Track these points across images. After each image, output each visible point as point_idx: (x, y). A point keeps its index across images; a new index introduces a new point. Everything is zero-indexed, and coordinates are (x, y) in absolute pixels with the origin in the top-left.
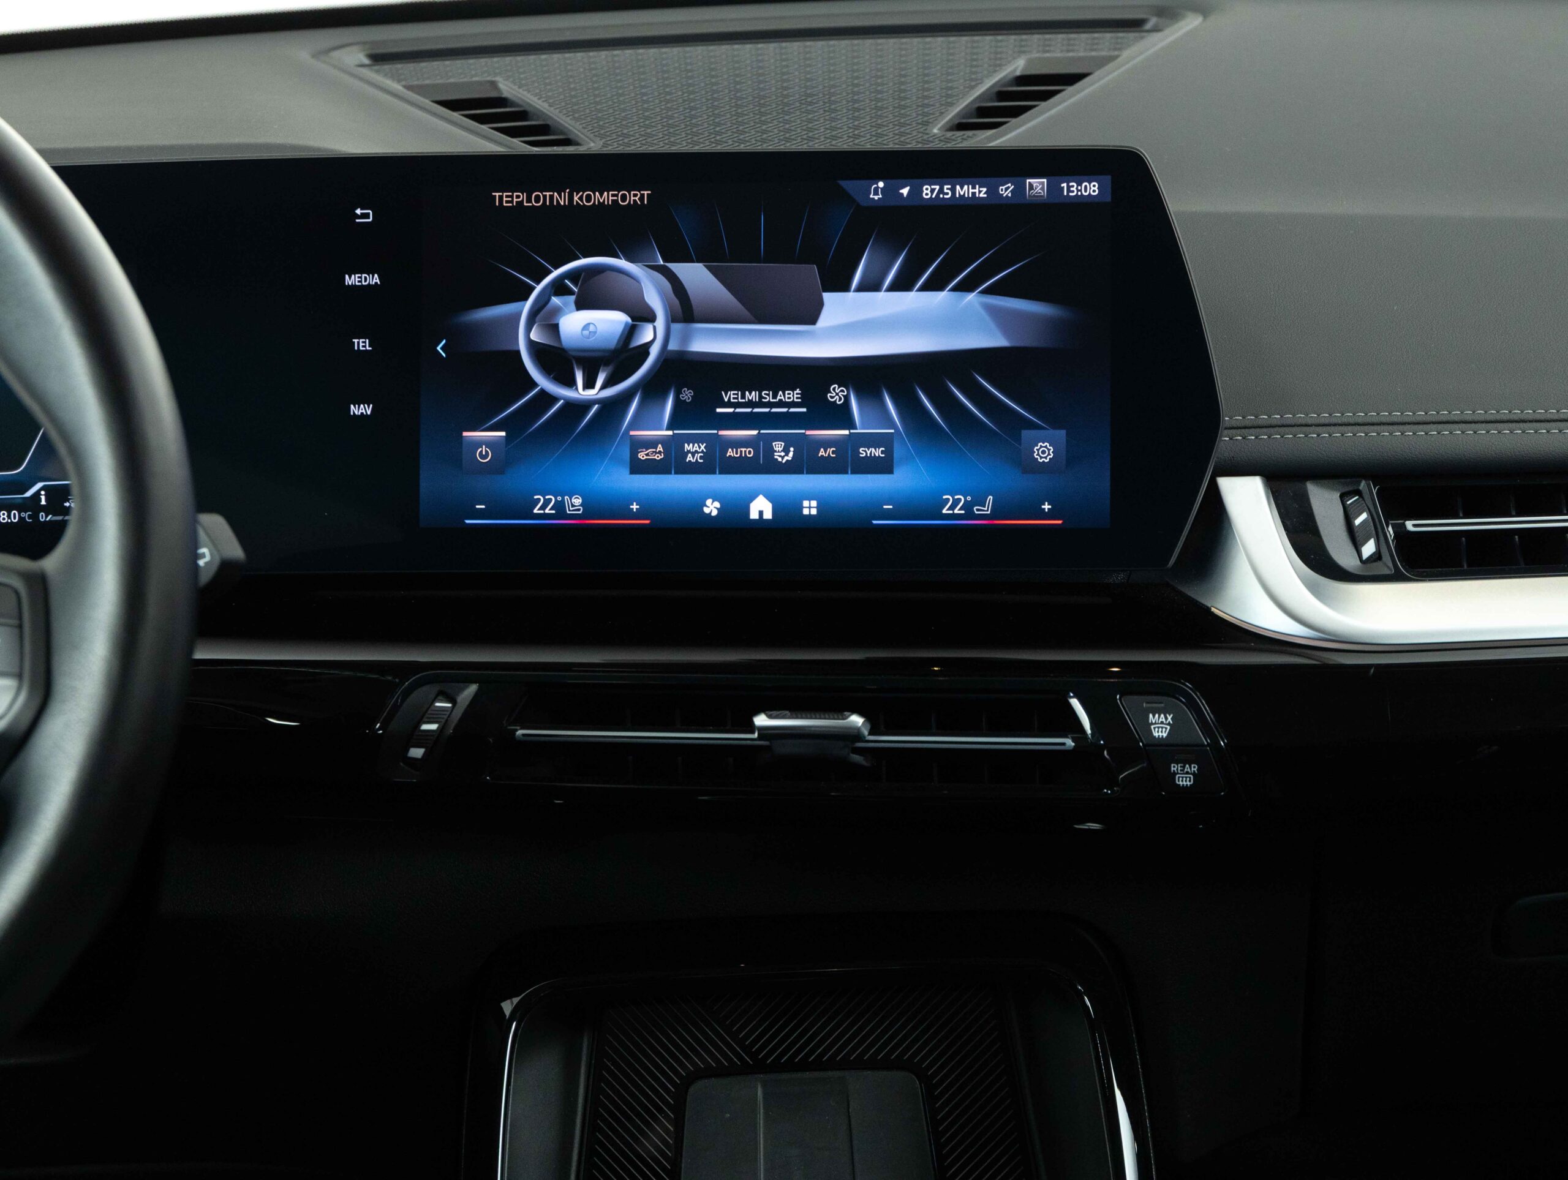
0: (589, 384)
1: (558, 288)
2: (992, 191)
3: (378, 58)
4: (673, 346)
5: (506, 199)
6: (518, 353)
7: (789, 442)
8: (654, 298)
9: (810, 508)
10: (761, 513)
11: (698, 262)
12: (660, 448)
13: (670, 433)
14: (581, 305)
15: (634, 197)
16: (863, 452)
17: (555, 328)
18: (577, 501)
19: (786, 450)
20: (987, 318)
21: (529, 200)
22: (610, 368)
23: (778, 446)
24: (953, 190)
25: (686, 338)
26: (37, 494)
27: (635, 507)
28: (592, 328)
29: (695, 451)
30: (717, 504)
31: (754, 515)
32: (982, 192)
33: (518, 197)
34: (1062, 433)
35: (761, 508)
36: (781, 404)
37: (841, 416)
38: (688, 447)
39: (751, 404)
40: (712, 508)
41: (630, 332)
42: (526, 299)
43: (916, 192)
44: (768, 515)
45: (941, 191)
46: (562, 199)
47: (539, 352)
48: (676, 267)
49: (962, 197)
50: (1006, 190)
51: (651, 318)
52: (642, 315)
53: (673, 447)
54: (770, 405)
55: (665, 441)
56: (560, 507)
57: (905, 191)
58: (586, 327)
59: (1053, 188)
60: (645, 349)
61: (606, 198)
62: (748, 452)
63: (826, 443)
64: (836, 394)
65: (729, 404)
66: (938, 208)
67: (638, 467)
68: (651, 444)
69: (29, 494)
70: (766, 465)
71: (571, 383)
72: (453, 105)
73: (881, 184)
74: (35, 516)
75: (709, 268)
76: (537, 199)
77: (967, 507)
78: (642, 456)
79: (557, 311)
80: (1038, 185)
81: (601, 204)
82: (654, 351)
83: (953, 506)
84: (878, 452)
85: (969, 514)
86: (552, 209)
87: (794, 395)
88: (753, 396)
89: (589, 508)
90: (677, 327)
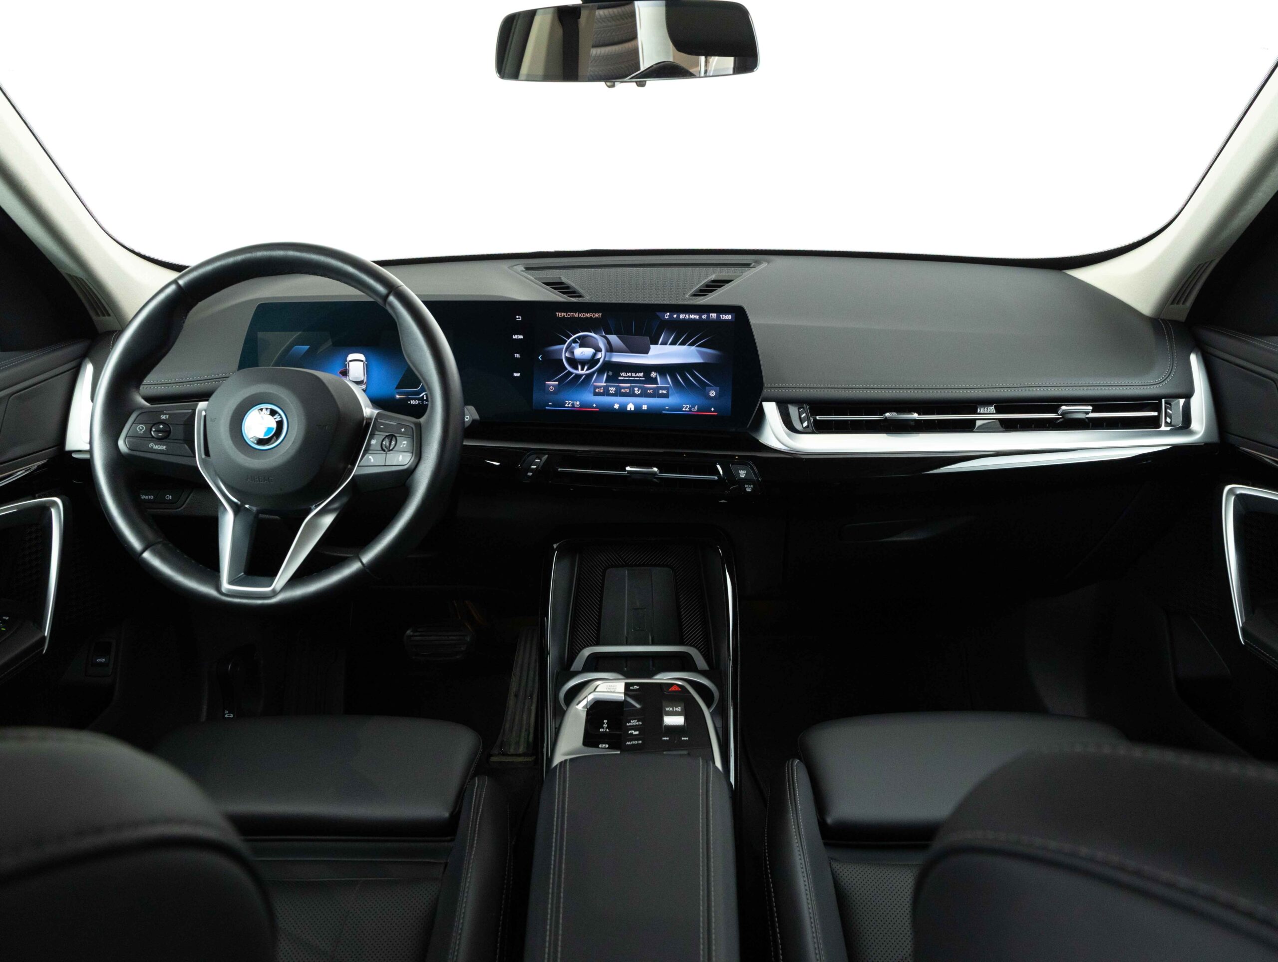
0: (582, 369)
1: (574, 341)
2: (700, 317)
3: (528, 269)
4: (607, 359)
5: (560, 315)
6: (562, 360)
7: (639, 388)
8: (602, 344)
9: (645, 407)
10: (631, 408)
11: (615, 334)
12: (602, 388)
13: (605, 384)
14: (581, 346)
15: (597, 315)
16: (661, 392)
17: (573, 353)
18: (578, 403)
19: (638, 390)
20: (696, 353)
21: (566, 315)
22: (589, 365)
23: (636, 389)
24: (689, 316)
25: (611, 357)
26: (423, 396)
27: (594, 405)
28: (584, 353)
29: (612, 390)
30: (618, 405)
31: (628, 409)
32: (697, 317)
33: (564, 314)
34: (718, 388)
35: (631, 407)
36: (637, 377)
37: (654, 381)
38: (610, 389)
39: (628, 377)
40: (616, 406)
41: (595, 355)
42: (565, 344)
43: (678, 316)
44: (633, 409)
45: (685, 316)
46: (576, 315)
47: (568, 359)
48: (609, 336)
49: (691, 318)
50: (704, 317)
51: (601, 351)
52: (598, 350)
53: (606, 389)
54: (634, 377)
55: (604, 387)
56: (573, 405)
57: (675, 316)
58: (582, 353)
59: (718, 317)
60: (598, 360)
61: (589, 315)
62: (627, 391)
63: (650, 389)
64: (653, 374)
65: (622, 377)
66: (684, 321)
67: (596, 394)
68: (599, 387)
69: (421, 396)
70: (632, 394)
71: (577, 369)
72: (547, 284)
73: (668, 314)
74: (422, 402)
75: (618, 337)
76: (569, 315)
77: (690, 409)
78: (597, 391)
79: (574, 348)
80: (713, 315)
81: (587, 317)
82: (601, 361)
83: (686, 408)
84: (665, 392)
85: (690, 411)
86: (573, 318)
87: (641, 374)
88: (629, 374)
89: (581, 406)
90: (608, 354)
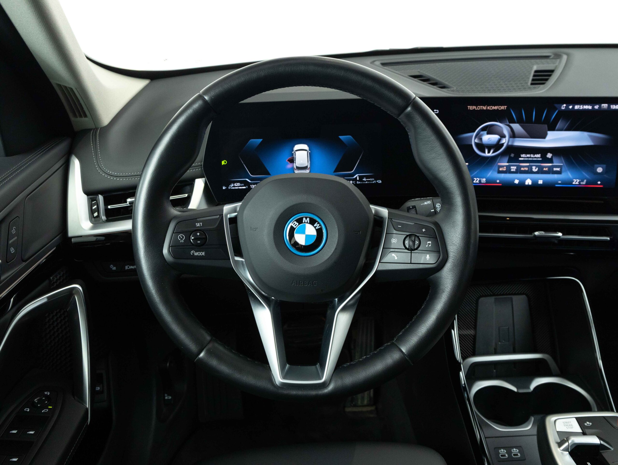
0: (489, 152)
1: (483, 129)
2: (593, 107)
3: (383, 64)
4: (510, 144)
5: (471, 108)
6: (471, 145)
7: (536, 166)
8: (506, 131)
9: (540, 182)
10: (528, 183)
11: (518, 123)
12: (505, 168)
13: (508, 164)
14: (488, 133)
15: (502, 108)
16: (555, 169)
17: (481, 139)
18: (484, 180)
19: (536, 168)
20: (588, 137)
21: (477, 108)
22: (494, 149)
23: (534, 168)
24: (583, 107)
25: (513, 142)
26: (356, 177)
27: (498, 181)
28: (490, 139)
29: (513, 169)
30: (518, 181)
31: (527, 183)
32: (590, 107)
33: (474, 107)
34: (605, 166)
35: (529, 182)
36: (535, 158)
37: (550, 161)
38: (512, 167)
39: (528, 158)
40: (517, 182)
41: (500, 140)
42: (474, 131)
43: (573, 107)
44: (530, 184)
45: (580, 107)
46: (485, 108)
47: (477, 144)
48: (512, 125)
49: (585, 109)
50: (596, 107)
51: (504, 137)
52: (503, 136)
53: (508, 168)
54: (533, 158)
55: (506, 166)
56: (480, 181)
57: (571, 107)
58: (489, 139)
59: (609, 107)
60: (503, 145)
61: (496, 108)
62: (527, 169)
63: (546, 167)
64: (549, 155)
65: (523, 158)
66: (579, 111)
67: (500, 172)
68: (503, 166)
69: (355, 177)
70: (530, 172)
71: (484, 152)
72: (414, 77)
73: (565, 105)
74: (356, 182)
75: (521, 125)
76: (479, 108)
77: (579, 182)
78: (501, 169)
79: (482, 135)
80: (605, 106)
81: (494, 109)
82: (505, 145)
83: (576, 182)
84: (558, 169)
85: (580, 184)
86: (482, 111)
87: (539, 156)
88: (528, 156)
89: (487, 182)
90: (511, 139)
